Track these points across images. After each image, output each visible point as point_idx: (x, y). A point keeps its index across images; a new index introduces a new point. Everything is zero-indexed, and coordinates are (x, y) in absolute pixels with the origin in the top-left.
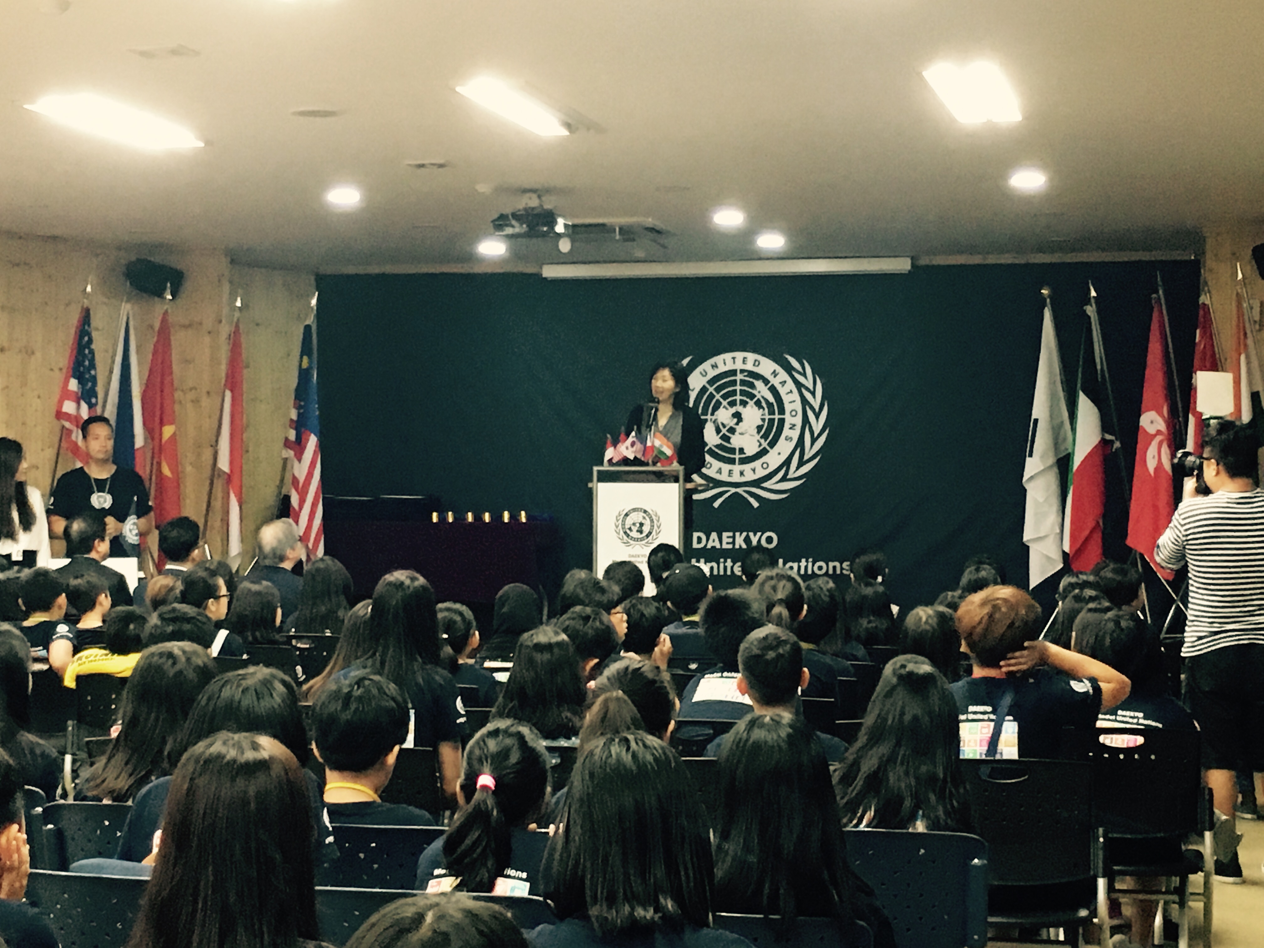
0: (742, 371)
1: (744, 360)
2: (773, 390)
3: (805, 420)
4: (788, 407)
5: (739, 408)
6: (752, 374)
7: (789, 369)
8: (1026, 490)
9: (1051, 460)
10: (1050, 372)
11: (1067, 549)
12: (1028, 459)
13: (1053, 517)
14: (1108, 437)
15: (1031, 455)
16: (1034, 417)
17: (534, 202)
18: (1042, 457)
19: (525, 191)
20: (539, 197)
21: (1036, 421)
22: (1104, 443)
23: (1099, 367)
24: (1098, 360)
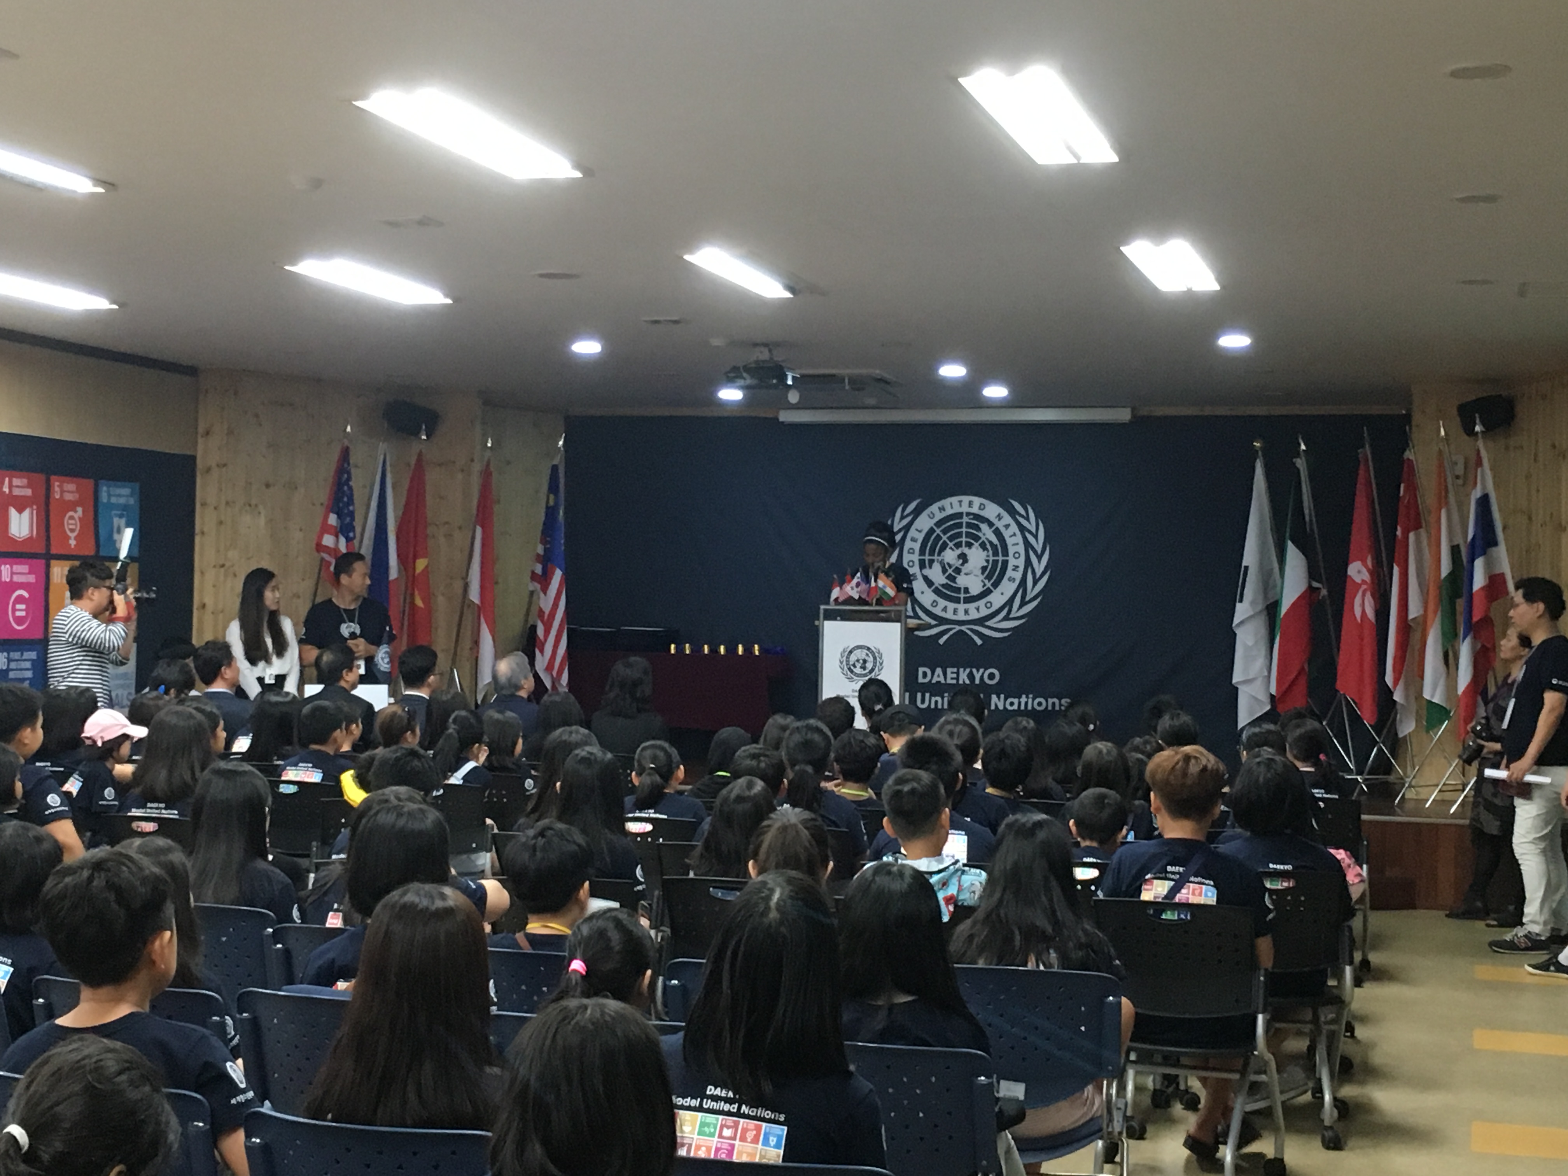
0: (968, 514)
1: (970, 504)
2: (998, 533)
3: (1028, 563)
4: (1011, 550)
5: (966, 550)
6: (977, 517)
7: (1013, 512)
8: (1235, 634)
9: (1260, 607)
10: (1261, 521)
11: (1273, 691)
12: (1238, 605)
13: (1260, 662)
14: (1315, 584)
15: (1241, 601)
16: (1244, 564)
17: (763, 355)
18: (1253, 603)
19: (756, 345)
20: (770, 351)
21: (1246, 568)
22: (1311, 590)
23: (1307, 518)
24: (1306, 512)
